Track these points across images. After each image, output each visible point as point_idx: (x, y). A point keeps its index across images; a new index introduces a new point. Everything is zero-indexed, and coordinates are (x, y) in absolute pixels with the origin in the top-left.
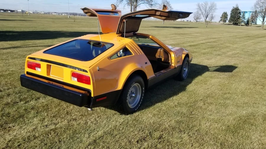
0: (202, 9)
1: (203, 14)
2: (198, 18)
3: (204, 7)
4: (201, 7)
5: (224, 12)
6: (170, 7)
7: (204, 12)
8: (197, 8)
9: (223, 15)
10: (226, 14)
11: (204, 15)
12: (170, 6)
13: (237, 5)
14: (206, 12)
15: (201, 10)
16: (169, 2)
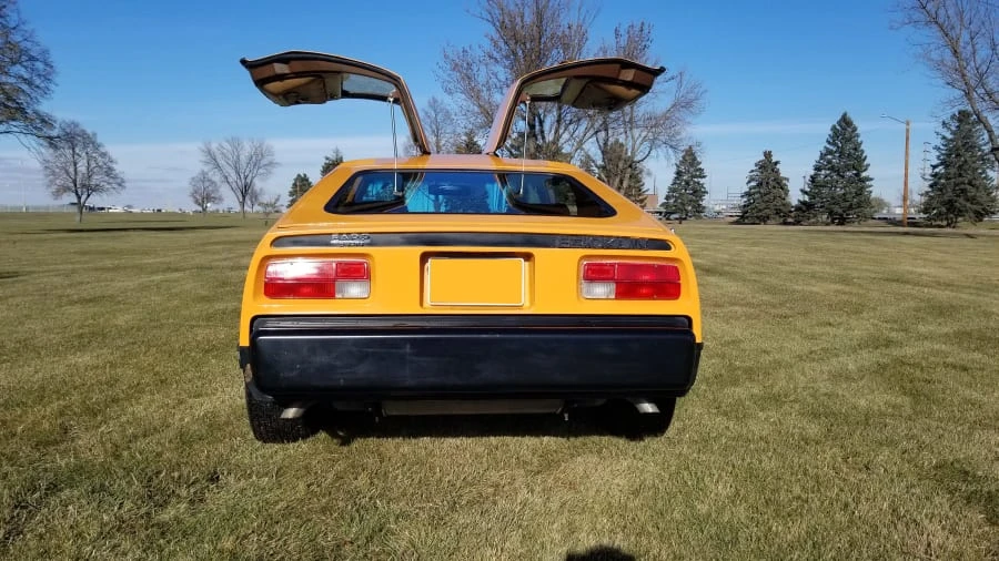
0: (222, 162)
1: (230, 180)
2: (208, 198)
3: (230, 156)
4: (219, 157)
5: (299, 175)
6: (104, 155)
7: (233, 176)
8: (204, 159)
9: (295, 185)
10: (307, 180)
11: (234, 185)
12: (102, 150)
13: (337, 152)
14: (238, 173)
15: (218, 166)
16: (95, 134)
